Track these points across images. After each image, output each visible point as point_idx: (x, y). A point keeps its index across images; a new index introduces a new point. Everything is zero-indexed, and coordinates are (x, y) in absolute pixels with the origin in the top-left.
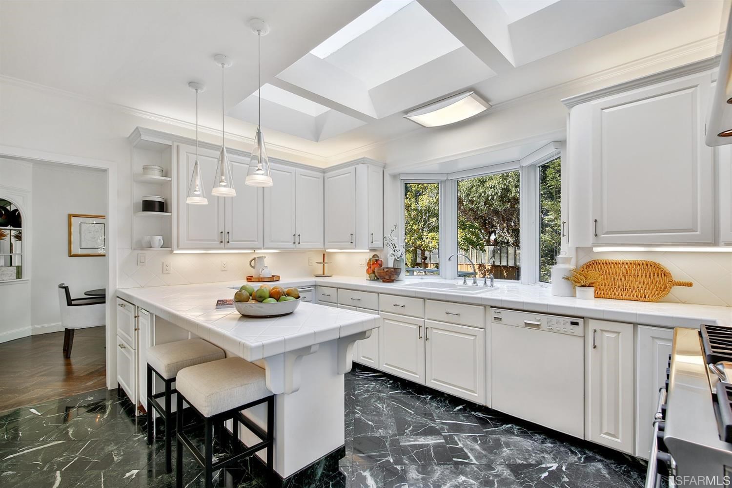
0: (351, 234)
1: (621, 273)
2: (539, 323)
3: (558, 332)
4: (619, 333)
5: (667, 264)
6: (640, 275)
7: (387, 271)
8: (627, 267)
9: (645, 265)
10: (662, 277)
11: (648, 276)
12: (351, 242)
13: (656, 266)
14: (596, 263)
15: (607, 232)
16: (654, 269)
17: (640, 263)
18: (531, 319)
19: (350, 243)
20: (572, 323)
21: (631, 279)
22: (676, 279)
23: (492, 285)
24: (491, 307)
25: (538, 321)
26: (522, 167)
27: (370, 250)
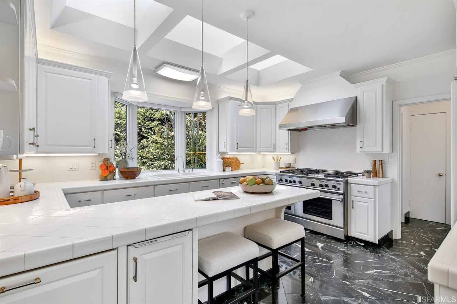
0: (95, 139)
10: (238, 162)
12: (94, 147)
14: (226, 158)
16: (237, 160)
23: (192, 171)
24: (220, 179)
25: (235, 181)
26: (181, 111)
27: (99, 154)
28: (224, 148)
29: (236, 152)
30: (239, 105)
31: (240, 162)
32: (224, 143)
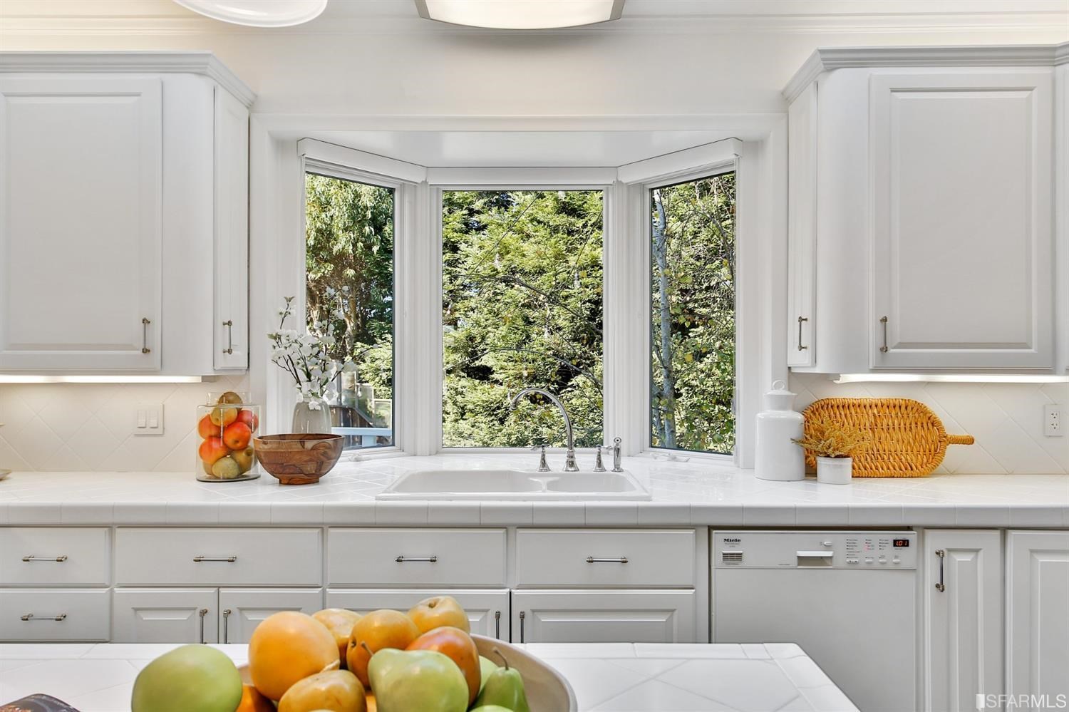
0: (145, 321)
1: (867, 424)
2: (829, 554)
3: (869, 568)
4: (977, 551)
5: (937, 405)
6: (896, 426)
7: (313, 449)
8: (875, 411)
9: (903, 408)
10: (928, 429)
11: (908, 429)
12: (145, 351)
13: (920, 410)
14: (828, 405)
15: (900, 343)
16: (917, 415)
17: (897, 403)
18: (810, 546)
19: (140, 352)
20: (896, 543)
21: (883, 436)
22: (950, 432)
23: (617, 468)
24: (711, 528)
25: (828, 548)
26: (620, 183)
27: (203, 377)
28: (801, 348)
29: (875, 371)
30: (893, 90)
31: (940, 429)
32: (801, 319)
